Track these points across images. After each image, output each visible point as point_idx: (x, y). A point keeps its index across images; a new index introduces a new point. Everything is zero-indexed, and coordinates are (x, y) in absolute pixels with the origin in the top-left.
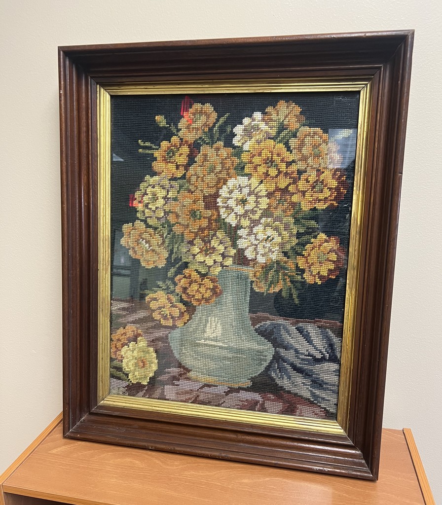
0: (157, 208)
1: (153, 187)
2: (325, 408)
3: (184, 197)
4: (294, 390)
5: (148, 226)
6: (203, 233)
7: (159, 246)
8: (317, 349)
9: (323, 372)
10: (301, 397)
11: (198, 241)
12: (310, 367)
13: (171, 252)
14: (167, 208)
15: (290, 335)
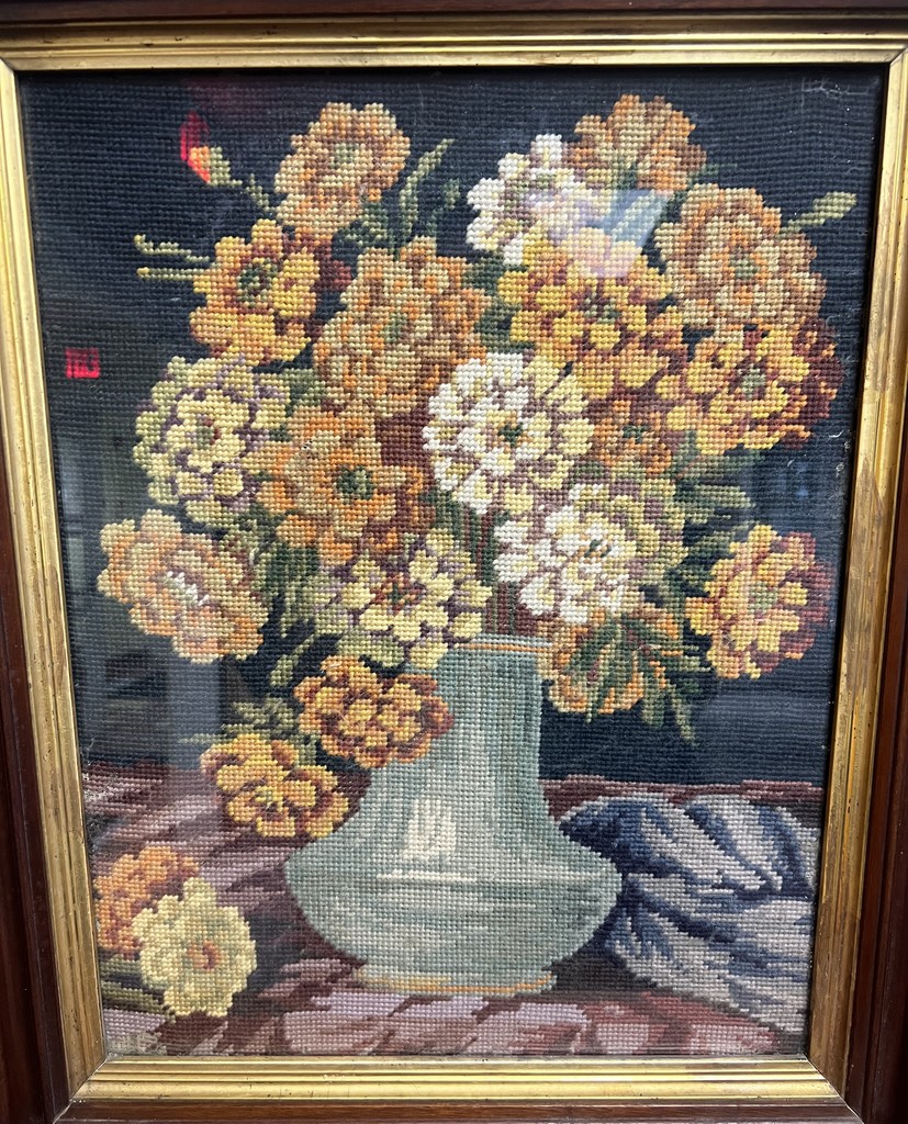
0: (217, 466)
1: (201, 396)
2: (771, 1026)
3: (312, 426)
4: (681, 984)
5: (190, 526)
6: (381, 539)
7: (235, 592)
8: (746, 865)
9: (767, 927)
10: (703, 1001)
11: (365, 567)
12: (727, 918)
13: (277, 608)
14: (253, 464)
15: (668, 832)
